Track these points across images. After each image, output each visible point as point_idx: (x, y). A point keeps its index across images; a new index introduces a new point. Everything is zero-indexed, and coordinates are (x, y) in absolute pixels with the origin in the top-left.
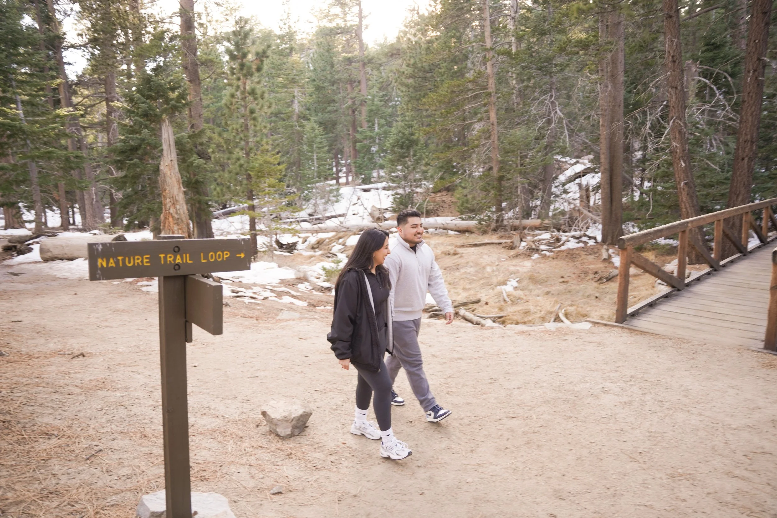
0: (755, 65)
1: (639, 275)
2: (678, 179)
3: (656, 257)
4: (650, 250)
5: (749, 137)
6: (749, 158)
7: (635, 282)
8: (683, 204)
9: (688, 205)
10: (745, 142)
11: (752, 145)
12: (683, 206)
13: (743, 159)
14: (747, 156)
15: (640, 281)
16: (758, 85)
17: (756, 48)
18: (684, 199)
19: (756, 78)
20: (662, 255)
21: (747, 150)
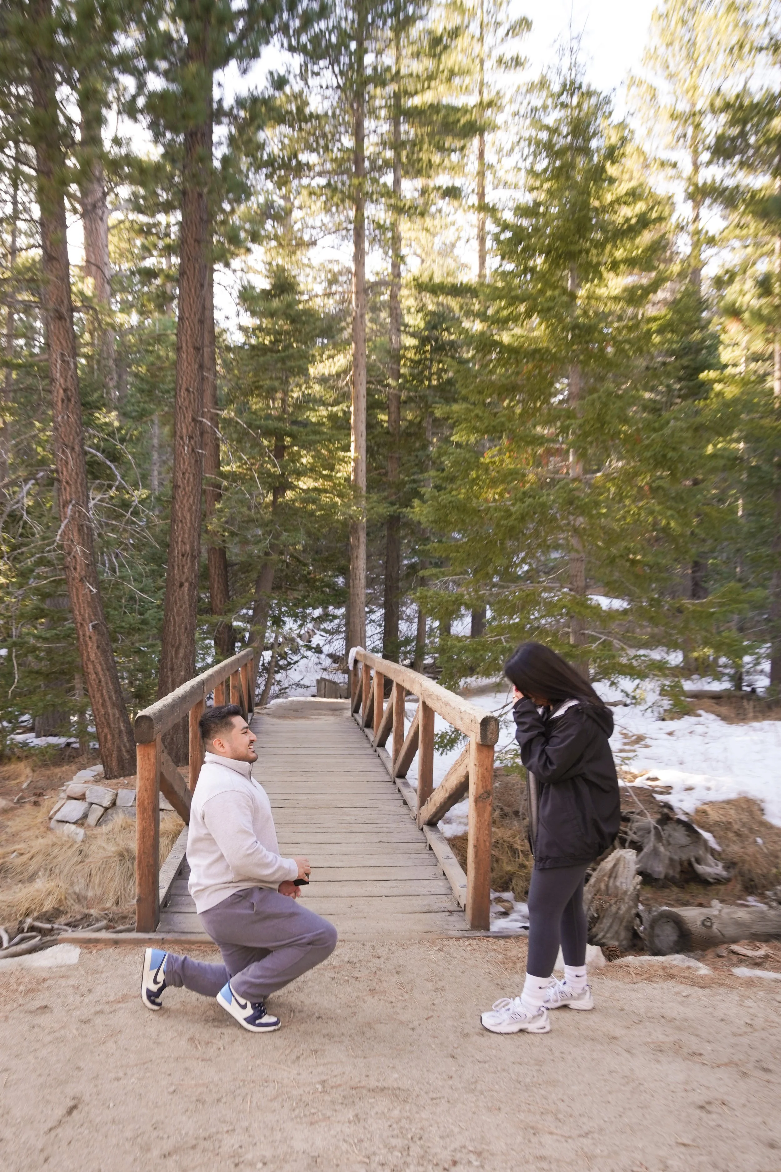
0: (190, 429)
1: (12, 809)
2: (79, 619)
3: (34, 771)
4: (19, 759)
5: (188, 547)
6: (191, 584)
7: (9, 823)
8: (90, 666)
9: (99, 669)
10: (183, 555)
11: (192, 562)
12: (91, 670)
13: (181, 585)
14: (187, 580)
15: (18, 820)
16: (196, 461)
17: (190, 402)
18: (93, 657)
19: (193, 450)
20: (45, 765)
21: (186, 570)
